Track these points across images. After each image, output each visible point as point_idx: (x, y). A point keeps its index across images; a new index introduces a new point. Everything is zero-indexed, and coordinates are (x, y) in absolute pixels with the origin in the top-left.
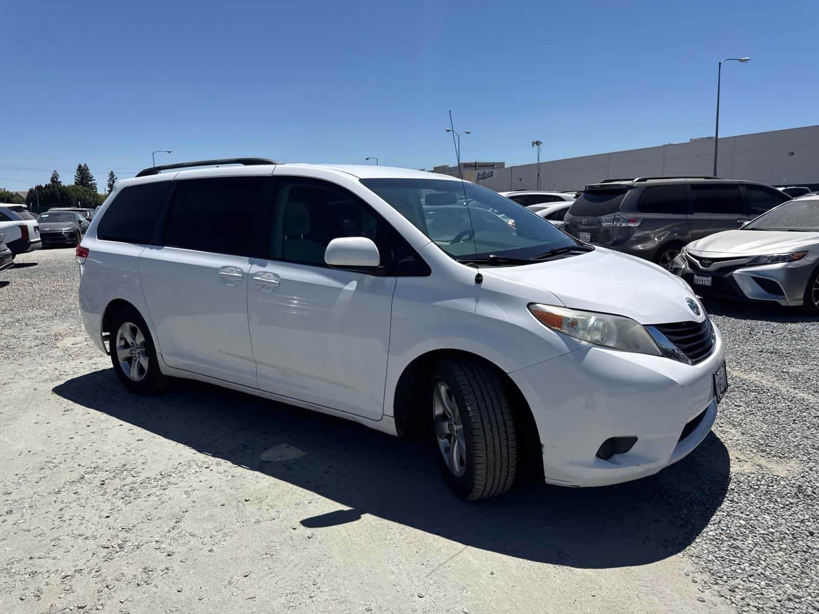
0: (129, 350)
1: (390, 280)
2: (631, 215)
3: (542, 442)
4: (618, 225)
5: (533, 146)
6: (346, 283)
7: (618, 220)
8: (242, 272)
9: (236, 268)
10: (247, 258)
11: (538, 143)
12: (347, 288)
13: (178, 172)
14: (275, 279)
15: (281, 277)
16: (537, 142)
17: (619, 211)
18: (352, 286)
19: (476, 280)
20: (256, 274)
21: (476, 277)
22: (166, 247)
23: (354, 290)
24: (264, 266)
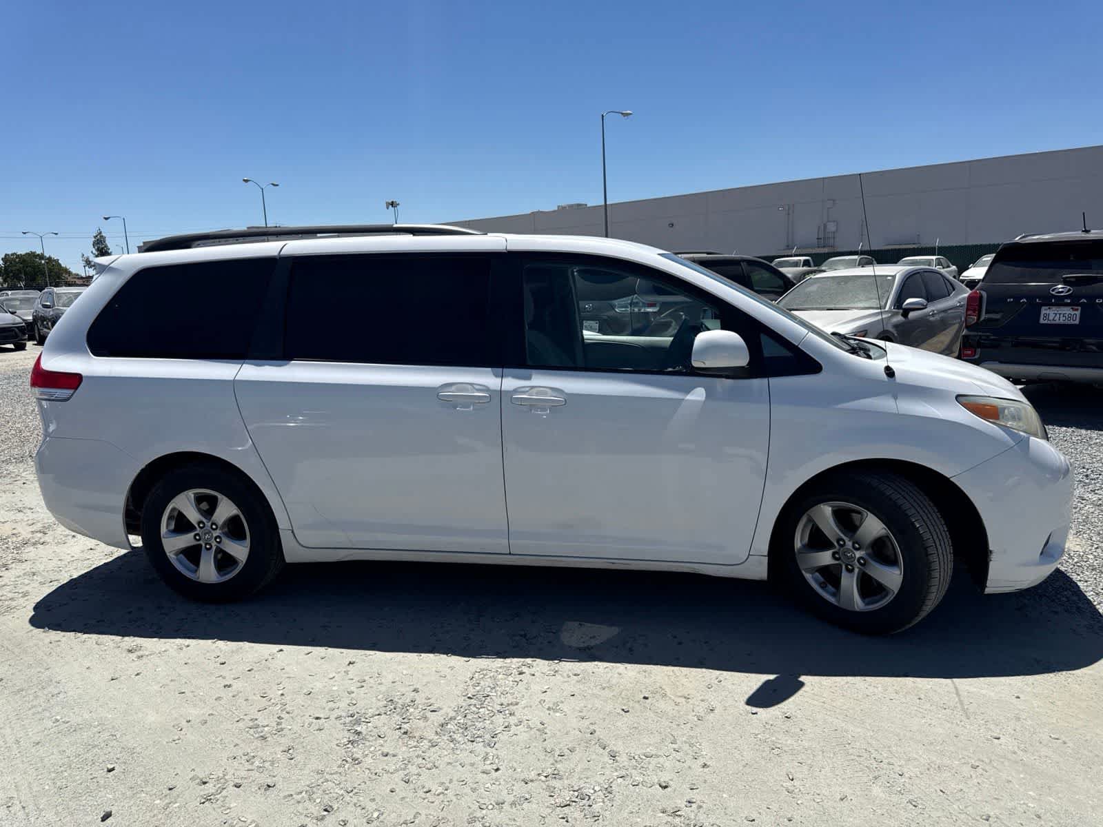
0: (192, 534)
1: (758, 383)
2: (651, 298)
3: (991, 548)
4: (636, 310)
5: (388, 208)
6: (688, 392)
7: (636, 304)
8: (487, 389)
9: (471, 384)
10: (490, 369)
11: (392, 204)
12: (689, 397)
13: (283, 243)
14: (554, 395)
15: (566, 391)
16: (392, 202)
17: (636, 293)
18: (698, 395)
19: (887, 374)
20: (516, 391)
21: (885, 371)
22: (293, 362)
23: (704, 399)
24: (529, 378)
